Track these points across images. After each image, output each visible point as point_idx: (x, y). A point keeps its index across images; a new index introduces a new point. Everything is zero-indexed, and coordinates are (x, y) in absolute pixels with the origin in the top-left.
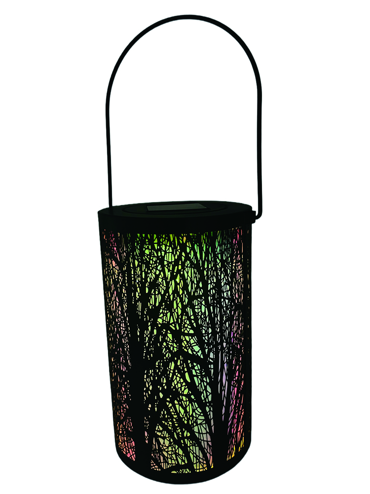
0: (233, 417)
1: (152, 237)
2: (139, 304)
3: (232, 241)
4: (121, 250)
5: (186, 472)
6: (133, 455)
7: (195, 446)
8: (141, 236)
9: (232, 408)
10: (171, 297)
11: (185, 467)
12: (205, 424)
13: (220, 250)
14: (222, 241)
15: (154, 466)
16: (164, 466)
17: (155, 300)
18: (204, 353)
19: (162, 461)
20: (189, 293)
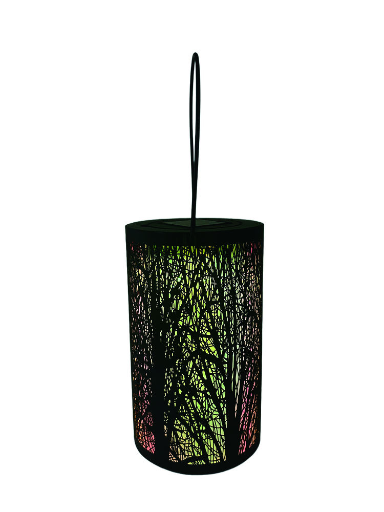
0: (245, 415)
1: (175, 249)
2: (162, 308)
3: (246, 253)
4: (148, 260)
5: (201, 464)
6: (153, 448)
7: (210, 439)
8: (166, 247)
9: (244, 406)
10: (191, 302)
11: (200, 458)
12: (219, 419)
13: (235, 261)
14: (237, 253)
15: (172, 458)
16: (181, 458)
17: (177, 305)
18: (219, 353)
19: (179, 453)
20: (207, 299)
